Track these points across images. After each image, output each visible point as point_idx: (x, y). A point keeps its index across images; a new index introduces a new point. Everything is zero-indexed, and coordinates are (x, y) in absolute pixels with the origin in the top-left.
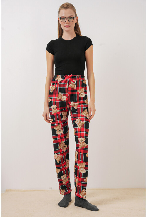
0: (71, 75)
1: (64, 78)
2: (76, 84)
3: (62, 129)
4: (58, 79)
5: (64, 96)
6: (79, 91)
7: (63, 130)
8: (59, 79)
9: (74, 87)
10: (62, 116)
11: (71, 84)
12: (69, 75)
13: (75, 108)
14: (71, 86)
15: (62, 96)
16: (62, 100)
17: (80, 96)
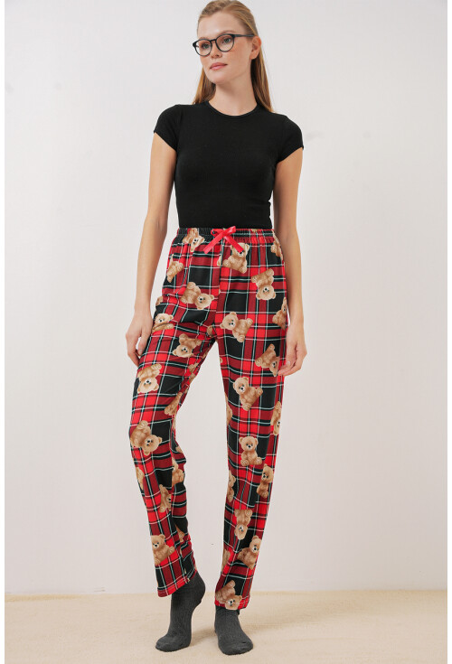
0: (232, 229)
1: (209, 238)
2: (247, 257)
4: (191, 241)
5: (204, 295)
6: (257, 281)
8: (195, 238)
9: (242, 265)
11: (230, 258)
12: (228, 227)
13: (239, 337)
14: (232, 264)
15: (197, 293)
16: (197, 306)
17: (259, 296)
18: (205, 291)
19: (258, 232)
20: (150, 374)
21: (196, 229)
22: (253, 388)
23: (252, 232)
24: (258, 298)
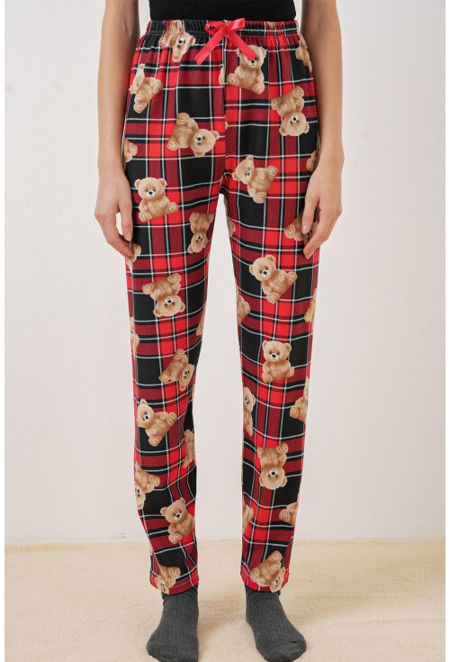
0: (237, 24)
1: (202, 37)
2: (264, 68)
3: (181, 294)
4: (172, 43)
5: (203, 132)
6: (279, 106)
7: (184, 300)
8: (179, 38)
9: (256, 82)
10: (190, 235)
11: (238, 70)
12: (233, 19)
13: (257, 196)
14: (241, 80)
15: (193, 129)
16: (194, 151)
17: (284, 131)
18: (204, 124)
19: (278, 28)
21: (179, 22)
22: (282, 272)
23: (268, 28)
24: (283, 134)
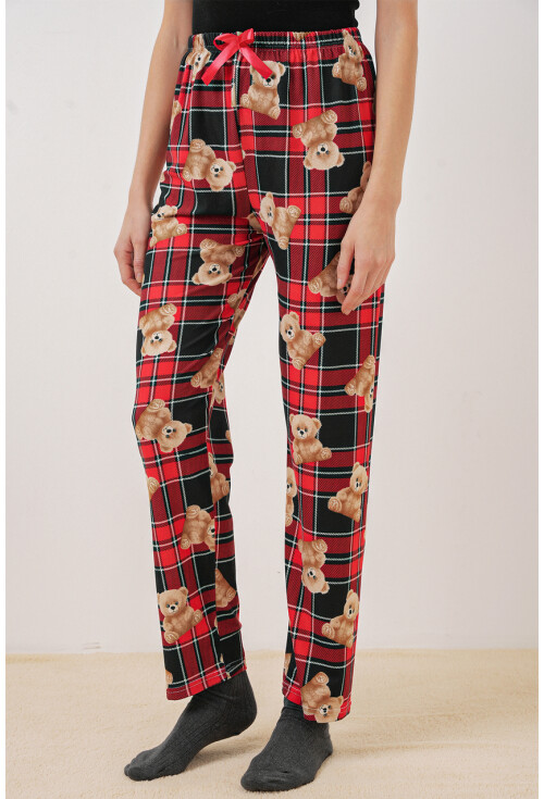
0: (250, 35)
4: (193, 60)
6: (304, 134)
8: (199, 55)
9: (272, 104)
13: (281, 241)
14: (253, 102)
15: (209, 158)
16: (211, 184)
17: (308, 163)
18: (220, 153)
19: (306, 39)
20: (159, 324)
21: (200, 36)
22: (307, 333)
23: (292, 39)
24: (308, 168)
